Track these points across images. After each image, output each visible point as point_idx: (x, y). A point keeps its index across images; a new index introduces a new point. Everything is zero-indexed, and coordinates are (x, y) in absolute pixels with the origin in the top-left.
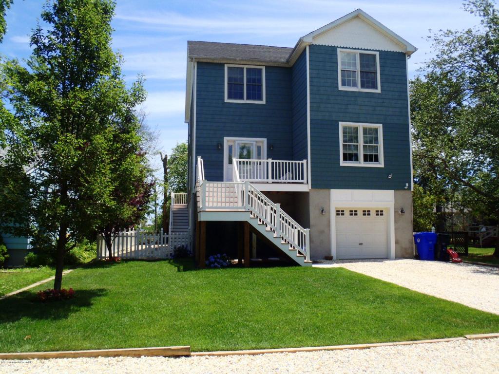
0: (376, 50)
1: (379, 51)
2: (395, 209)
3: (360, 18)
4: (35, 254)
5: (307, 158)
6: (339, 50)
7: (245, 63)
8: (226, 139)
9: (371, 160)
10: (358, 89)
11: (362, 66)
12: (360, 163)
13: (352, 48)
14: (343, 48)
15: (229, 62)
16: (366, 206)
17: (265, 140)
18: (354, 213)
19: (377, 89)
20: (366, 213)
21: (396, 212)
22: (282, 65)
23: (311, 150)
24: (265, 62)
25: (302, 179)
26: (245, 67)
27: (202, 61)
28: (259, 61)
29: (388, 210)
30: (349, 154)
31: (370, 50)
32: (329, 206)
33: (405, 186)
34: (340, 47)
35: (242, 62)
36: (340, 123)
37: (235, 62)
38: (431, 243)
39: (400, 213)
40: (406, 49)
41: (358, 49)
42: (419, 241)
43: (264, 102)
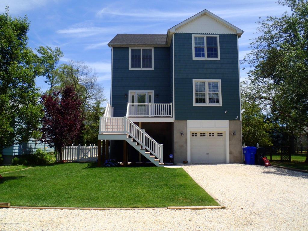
0: (217, 34)
1: (219, 34)
2: (229, 132)
3: (207, 15)
4: (18, 158)
5: (172, 102)
6: (193, 35)
7: (141, 46)
8: (130, 91)
9: (214, 102)
10: (206, 58)
11: (208, 44)
12: (206, 104)
13: (202, 34)
14: (196, 34)
15: (132, 46)
16: (211, 131)
17: (153, 91)
18: (203, 135)
19: (218, 58)
20: (212, 135)
21: (230, 134)
22: (163, 46)
23: (175, 97)
24: (153, 45)
25: (170, 114)
26: (141, 48)
27: (116, 46)
28: (149, 45)
29: (225, 132)
30: (199, 99)
31: (213, 34)
32: (186, 131)
33: (236, 118)
34: (194, 34)
35: (139, 46)
36: (193, 80)
37: (135, 46)
38: (252, 153)
39: (233, 134)
40: (237, 32)
41: (206, 34)
42: (245, 152)
43: (153, 69)
